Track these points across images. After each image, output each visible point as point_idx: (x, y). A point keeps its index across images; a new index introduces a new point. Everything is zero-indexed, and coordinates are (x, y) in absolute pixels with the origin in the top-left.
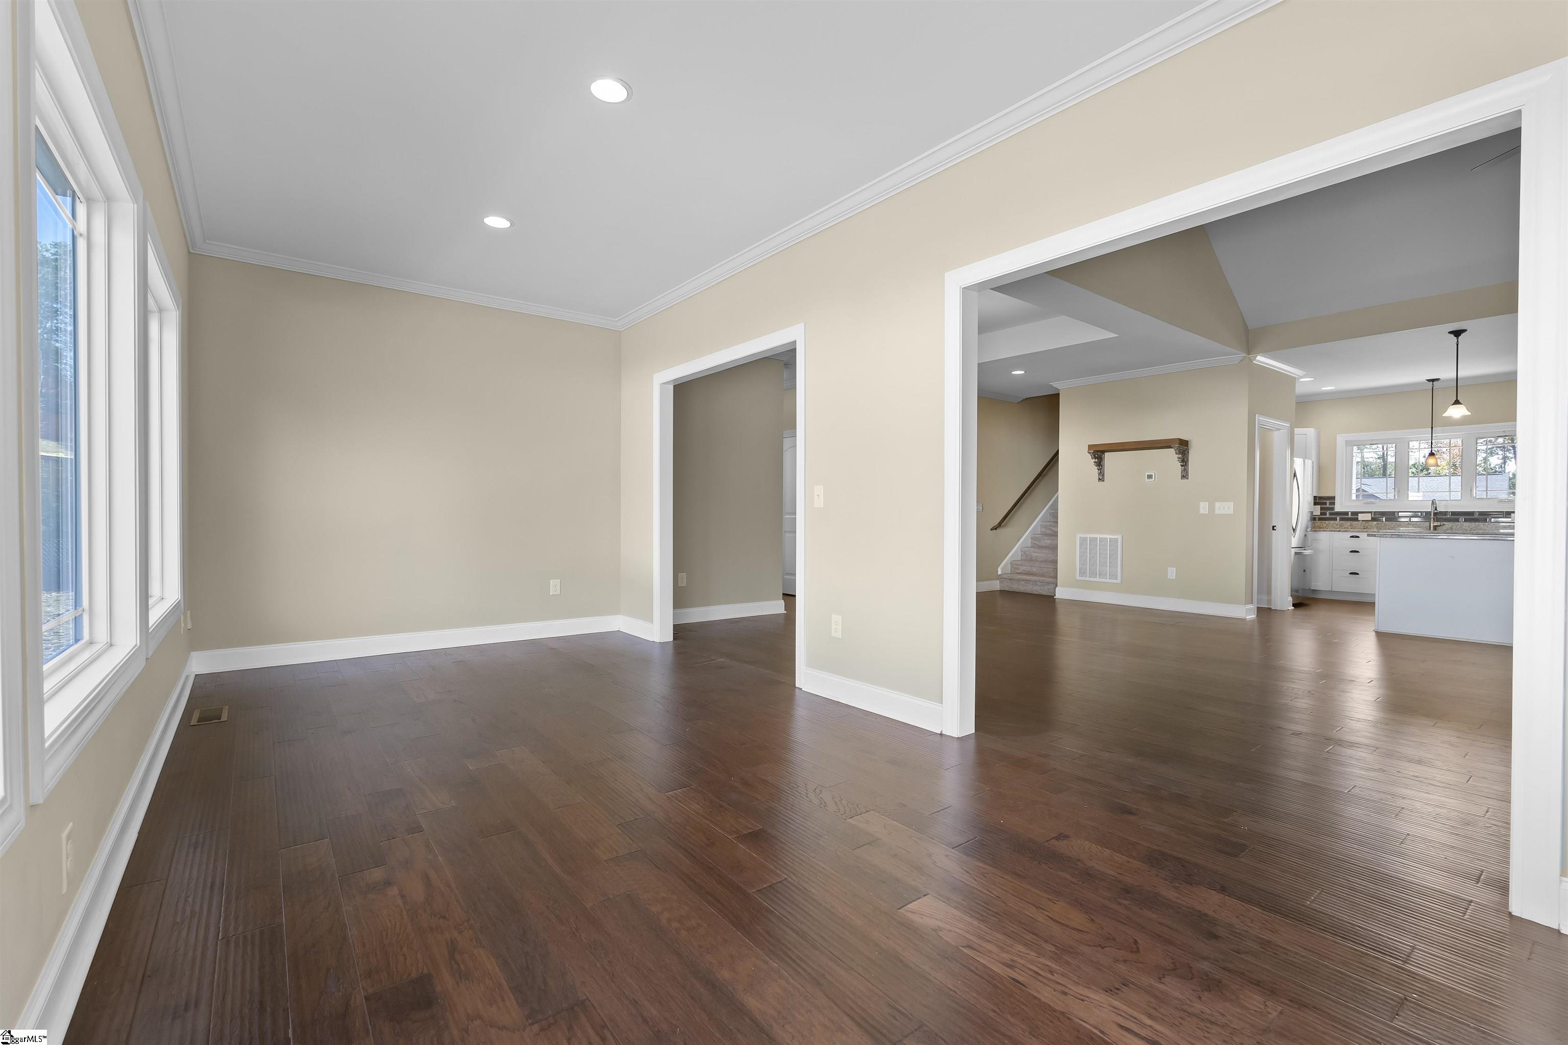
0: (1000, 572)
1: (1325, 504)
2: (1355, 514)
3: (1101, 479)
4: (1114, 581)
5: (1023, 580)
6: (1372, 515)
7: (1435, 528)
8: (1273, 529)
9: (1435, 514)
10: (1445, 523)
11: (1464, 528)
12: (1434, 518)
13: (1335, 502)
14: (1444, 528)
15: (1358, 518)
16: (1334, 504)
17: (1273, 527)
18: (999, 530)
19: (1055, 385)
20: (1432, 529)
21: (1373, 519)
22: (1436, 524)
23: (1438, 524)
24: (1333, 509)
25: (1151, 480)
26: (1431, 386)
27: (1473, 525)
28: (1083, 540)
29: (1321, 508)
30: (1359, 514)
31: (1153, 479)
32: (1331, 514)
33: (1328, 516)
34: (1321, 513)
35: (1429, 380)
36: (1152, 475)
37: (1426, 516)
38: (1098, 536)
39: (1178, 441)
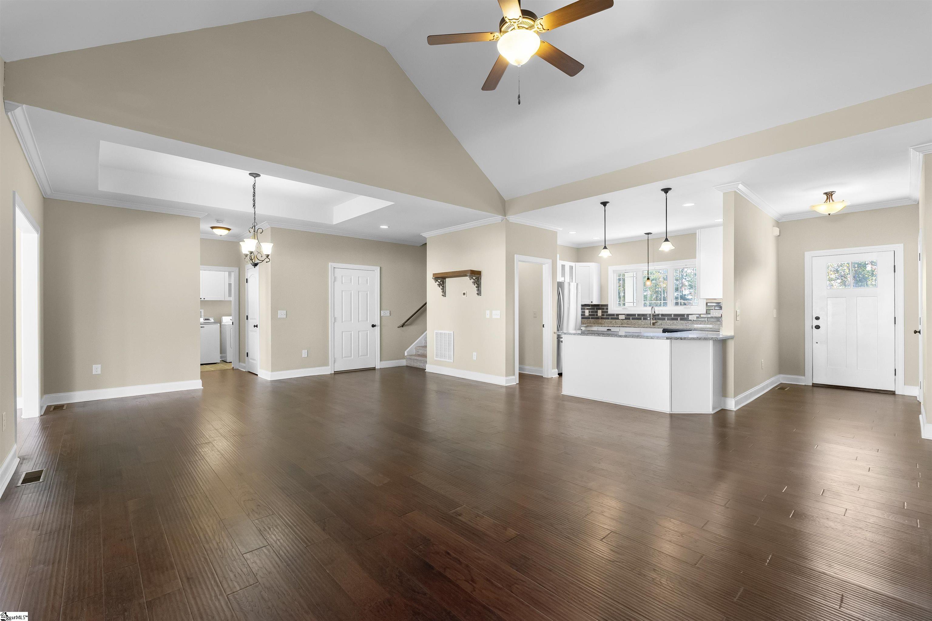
0: (406, 354)
1: (604, 309)
2: (618, 315)
3: (444, 295)
4: (450, 361)
5: (416, 360)
6: (625, 316)
7: (654, 324)
8: (543, 327)
9: (654, 315)
10: (658, 321)
11: (667, 324)
12: (653, 318)
13: (608, 308)
14: (658, 324)
15: (619, 318)
16: (607, 309)
17: (543, 325)
18: (404, 328)
19: (424, 235)
20: (652, 324)
21: (626, 319)
22: (653, 321)
23: (655, 321)
24: (607, 312)
25: (465, 296)
26: (647, 237)
27: (671, 322)
28: (437, 334)
29: (602, 311)
30: (619, 315)
31: (466, 296)
32: (606, 315)
33: (605, 317)
34: (602, 314)
35: (645, 234)
36: (465, 293)
37: (650, 317)
38: (443, 332)
39: (470, 272)
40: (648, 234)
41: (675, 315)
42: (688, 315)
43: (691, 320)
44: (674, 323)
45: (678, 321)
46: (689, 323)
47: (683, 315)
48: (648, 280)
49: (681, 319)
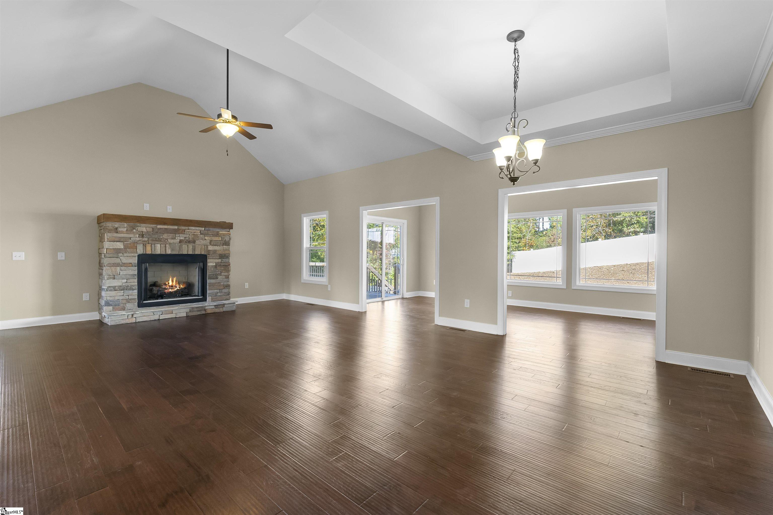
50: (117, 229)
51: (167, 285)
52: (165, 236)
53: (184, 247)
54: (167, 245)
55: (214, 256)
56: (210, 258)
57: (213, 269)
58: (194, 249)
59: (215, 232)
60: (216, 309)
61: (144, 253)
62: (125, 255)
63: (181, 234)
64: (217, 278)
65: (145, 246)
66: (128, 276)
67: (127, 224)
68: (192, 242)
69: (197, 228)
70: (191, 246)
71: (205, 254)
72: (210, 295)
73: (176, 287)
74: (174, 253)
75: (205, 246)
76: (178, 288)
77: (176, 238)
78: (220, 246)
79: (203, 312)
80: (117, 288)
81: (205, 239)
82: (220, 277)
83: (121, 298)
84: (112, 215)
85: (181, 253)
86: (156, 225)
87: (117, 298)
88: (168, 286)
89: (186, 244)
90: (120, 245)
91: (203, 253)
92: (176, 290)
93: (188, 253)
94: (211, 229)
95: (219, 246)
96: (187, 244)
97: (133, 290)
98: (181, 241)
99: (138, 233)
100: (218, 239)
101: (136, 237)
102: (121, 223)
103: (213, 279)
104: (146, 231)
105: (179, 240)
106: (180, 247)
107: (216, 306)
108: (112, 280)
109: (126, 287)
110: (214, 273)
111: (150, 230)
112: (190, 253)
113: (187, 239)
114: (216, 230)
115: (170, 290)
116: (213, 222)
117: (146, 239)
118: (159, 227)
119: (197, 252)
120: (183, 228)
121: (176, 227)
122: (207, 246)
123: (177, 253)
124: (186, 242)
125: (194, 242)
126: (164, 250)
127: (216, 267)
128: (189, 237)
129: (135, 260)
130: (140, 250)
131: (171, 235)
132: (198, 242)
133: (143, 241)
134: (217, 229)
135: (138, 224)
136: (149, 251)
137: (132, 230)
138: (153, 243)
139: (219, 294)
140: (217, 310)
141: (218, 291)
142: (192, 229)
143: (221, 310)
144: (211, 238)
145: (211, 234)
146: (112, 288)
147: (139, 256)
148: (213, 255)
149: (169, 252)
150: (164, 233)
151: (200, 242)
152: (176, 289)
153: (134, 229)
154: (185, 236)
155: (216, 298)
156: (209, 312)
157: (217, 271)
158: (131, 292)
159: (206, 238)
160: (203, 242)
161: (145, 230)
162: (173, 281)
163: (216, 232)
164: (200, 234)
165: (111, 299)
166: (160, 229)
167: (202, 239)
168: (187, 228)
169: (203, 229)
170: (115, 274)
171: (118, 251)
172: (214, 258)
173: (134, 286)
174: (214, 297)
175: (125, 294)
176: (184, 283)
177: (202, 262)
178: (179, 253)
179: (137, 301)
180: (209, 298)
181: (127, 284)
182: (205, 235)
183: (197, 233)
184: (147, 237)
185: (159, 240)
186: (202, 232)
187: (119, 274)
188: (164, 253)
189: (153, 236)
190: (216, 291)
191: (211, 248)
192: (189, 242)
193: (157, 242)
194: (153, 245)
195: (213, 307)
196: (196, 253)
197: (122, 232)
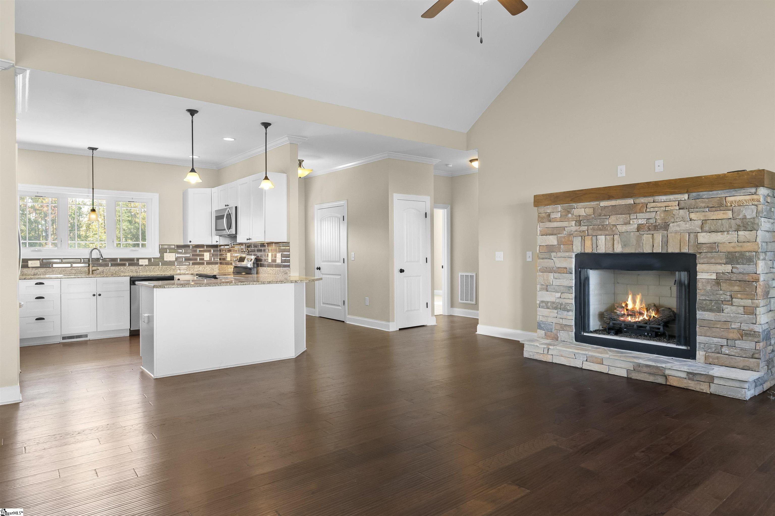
2: (26, 261)
6: (40, 262)
7: (92, 272)
10: (99, 268)
11: (111, 271)
12: (92, 264)
14: (98, 271)
22: (94, 268)
26: (91, 153)
27: (117, 268)
30: (29, 261)
35: (90, 148)
37: (88, 261)
40: (93, 149)
41: (122, 260)
42: (138, 259)
43: (142, 265)
44: (120, 270)
45: (125, 267)
46: (140, 269)
47: (132, 260)
48: (93, 213)
49: (130, 265)
50: (549, 215)
51: (624, 307)
52: (612, 220)
53: (647, 238)
54: (616, 237)
55: (712, 258)
56: (702, 261)
57: (709, 288)
58: (665, 243)
59: (716, 200)
60: (690, 382)
61: (583, 251)
62: (559, 254)
63: (640, 213)
64: (720, 310)
65: (583, 240)
66: (562, 288)
67: (560, 206)
68: (661, 228)
69: (672, 197)
70: (658, 237)
71: (691, 252)
72: (702, 346)
73: (641, 314)
74: (628, 250)
75: (692, 235)
76: (645, 317)
77: (631, 222)
78: (728, 234)
79: (661, 380)
80: (549, 304)
81: (691, 220)
82: (728, 309)
83: (555, 321)
84: (543, 195)
85: (640, 251)
86: (598, 203)
87: (550, 320)
88: (625, 310)
89: (649, 232)
90: (552, 240)
91: (685, 250)
92: (641, 320)
93: (654, 251)
94: (704, 195)
95: (726, 233)
96: (652, 232)
97: (568, 311)
98: (639, 228)
99: (574, 218)
100: (725, 216)
101: (572, 226)
102: (554, 206)
103: (711, 310)
104: (585, 214)
105: (636, 226)
106: (639, 239)
107: (691, 376)
108: (544, 292)
109: (560, 305)
110: (712, 298)
111: (590, 211)
112: (658, 250)
113: (651, 221)
114: (717, 194)
115: (629, 319)
116: (706, 177)
117: (585, 228)
118: (603, 204)
119: (673, 249)
120: (643, 200)
121: (631, 201)
122: (695, 234)
123: (633, 251)
124: (649, 230)
125: (666, 227)
126: (610, 245)
127: (718, 282)
128: (656, 218)
129: (572, 264)
130: (577, 248)
131: (622, 218)
132: (673, 226)
133: (580, 231)
134: (719, 192)
135: (574, 204)
136: (588, 250)
137: (567, 215)
138: (594, 234)
139: (725, 350)
140: (692, 385)
141: (724, 342)
142: (661, 200)
143: (704, 388)
144: (705, 216)
145: (703, 205)
146: (544, 304)
147: (578, 256)
148: (709, 255)
149: (618, 249)
150: (611, 214)
151: (678, 226)
152: (641, 318)
153: (569, 212)
154: (647, 215)
155: (718, 358)
156: (673, 382)
157: (721, 292)
158: (565, 313)
159: (693, 216)
160: (684, 226)
161: (584, 212)
162: (634, 302)
163: (719, 200)
164: (679, 209)
165: (544, 320)
166: (605, 207)
167: (683, 220)
168: (651, 199)
169: (686, 196)
170: (547, 284)
171: (550, 249)
172: (713, 260)
173: (568, 305)
174: (713, 354)
175: (559, 316)
176: (657, 308)
177: (684, 270)
178: (637, 252)
179: (574, 331)
180: (700, 354)
181: (561, 301)
182: (689, 209)
183: (672, 208)
184: (585, 224)
185: (603, 228)
186: (682, 205)
187: (552, 284)
188: (610, 251)
189: (595, 222)
190: (716, 340)
191: (704, 238)
192: (656, 228)
193: (600, 232)
194: (594, 238)
195: (684, 375)
196: (670, 250)
197: (555, 220)
